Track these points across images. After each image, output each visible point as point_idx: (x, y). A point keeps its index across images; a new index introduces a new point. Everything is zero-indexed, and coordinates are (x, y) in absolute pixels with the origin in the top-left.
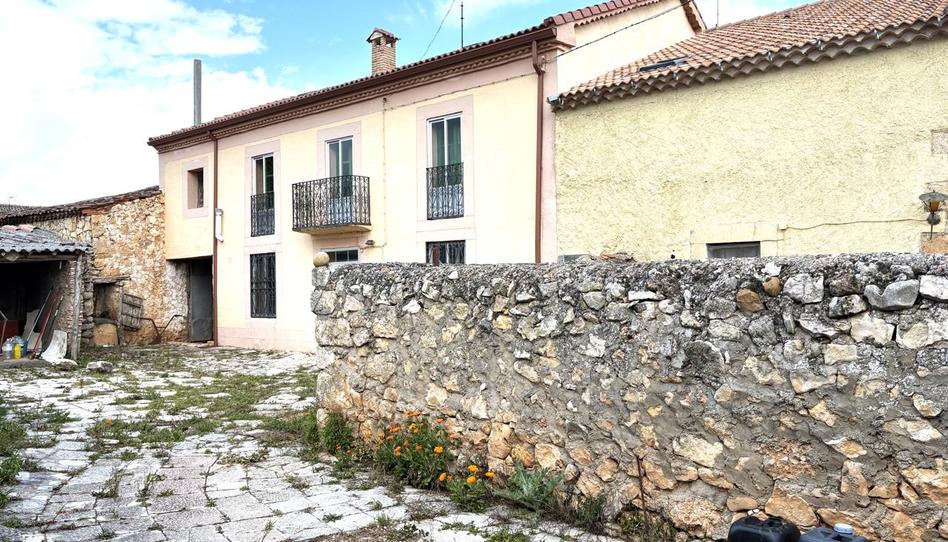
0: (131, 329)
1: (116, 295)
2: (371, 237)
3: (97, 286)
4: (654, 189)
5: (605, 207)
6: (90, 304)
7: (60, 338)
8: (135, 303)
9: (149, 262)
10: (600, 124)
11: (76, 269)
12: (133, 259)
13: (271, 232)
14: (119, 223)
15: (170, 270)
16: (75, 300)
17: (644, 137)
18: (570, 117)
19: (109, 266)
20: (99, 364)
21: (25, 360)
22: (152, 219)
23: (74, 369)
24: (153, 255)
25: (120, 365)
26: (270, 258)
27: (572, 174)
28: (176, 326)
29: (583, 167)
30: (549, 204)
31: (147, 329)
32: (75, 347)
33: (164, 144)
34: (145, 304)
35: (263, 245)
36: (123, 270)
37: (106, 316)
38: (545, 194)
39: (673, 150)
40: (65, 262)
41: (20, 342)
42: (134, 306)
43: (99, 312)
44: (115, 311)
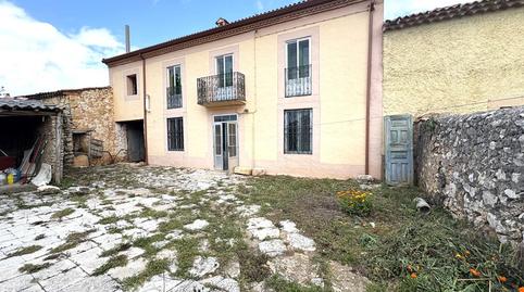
0: (96, 157)
1: (87, 140)
2: (246, 107)
3: (74, 135)
4: (461, 76)
5: (421, 87)
6: (71, 144)
7: (46, 168)
8: (98, 144)
9: (106, 123)
10: (420, 38)
11: (57, 122)
12: (96, 121)
13: (181, 106)
14: (87, 101)
15: (117, 127)
16: (56, 143)
17: (455, 44)
18: (395, 34)
19: (81, 124)
20: (78, 189)
21: (18, 185)
22: (106, 101)
23: (57, 192)
24: (107, 119)
25: (94, 184)
26: (180, 120)
27: (397, 67)
28: (122, 155)
29: (405, 64)
30: (376, 86)
31: (106, 157)
32: (59, 175)
33: (111, 62)
34: (104, 145)
35: (175, 113)
36: (90, 126)
37: (81, 151)
38: (372, 81)
39: (478, 51)
40: (47, 117)
41: (13, 172)
42: (98, 145)
43: (76, 149)
44: (87, 148)
